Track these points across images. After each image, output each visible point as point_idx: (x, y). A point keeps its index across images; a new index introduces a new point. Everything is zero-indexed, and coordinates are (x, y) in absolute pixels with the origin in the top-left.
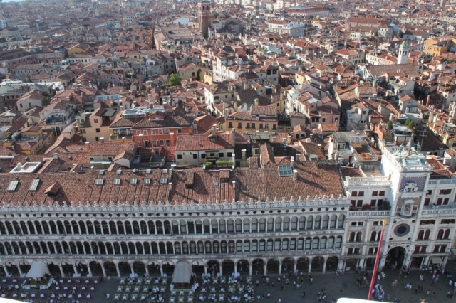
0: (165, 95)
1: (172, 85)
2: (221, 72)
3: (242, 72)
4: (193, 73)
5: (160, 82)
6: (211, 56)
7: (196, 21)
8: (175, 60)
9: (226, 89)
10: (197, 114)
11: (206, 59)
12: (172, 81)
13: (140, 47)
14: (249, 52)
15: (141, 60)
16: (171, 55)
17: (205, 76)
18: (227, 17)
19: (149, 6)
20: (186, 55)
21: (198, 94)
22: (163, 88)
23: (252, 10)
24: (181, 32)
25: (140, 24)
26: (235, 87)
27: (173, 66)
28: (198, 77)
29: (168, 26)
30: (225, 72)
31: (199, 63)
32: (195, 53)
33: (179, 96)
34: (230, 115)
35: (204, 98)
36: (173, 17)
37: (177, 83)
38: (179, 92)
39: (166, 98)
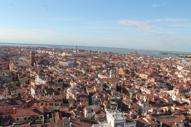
0: (12, 90)
1: (16, 86)
3: (48, 81)
4: (26, 81)
5: (10, 85)
6: (34, 74)
7: (29, 59)
8: (18, 75)
9: (41, 88)
10: (27, 99)
11: (32, 75)
12: (16, 84)
13: (2, 69)
14: (51, 73)
15: (2, 75)
16: (17, 73)
17: (31, 82)
18: (42, 58)
19: (8, 52)
20: (23, 73)
21: (28, 90)
22: (12, 87)
23: (53, 56)
24: (22, 63)
25: (3, 59)
26: (44, 87)
27: (17, 78)
28: (28, 83)
29: (16, 60)
30: (40, 81)
31: (29, 77)
32: (27, 72)
33: (19, 91)
34: (42, 100)
35: (30, 92)
36: (19, 57)
37: (18, 85)
38: (19, 89)
39: (12, 92)
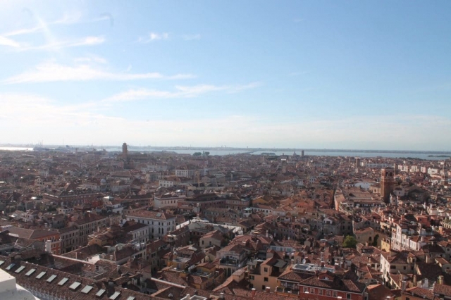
0: (338, 255)
1: (347, 247)
2: (400, 240)
3: (425, 244)
4: (370, 238)
5: (335, 242)
6: (390, 222)
7: (378, 186)
8: (353, 222)
9: (405, 259)
10: (370, 282)
11: (385, 225)
12: (347, 243)
13: (320, 205)
14: (433, 223)
15: (319, 218)
16: (349, 217)
17: (382, 242)
18: (411, 184)
19: (333, 168)
20: (364, 219)
21: (373, 260)
22: (337, 249)
23: (439, 179)
24: (361, 195)
25: (322, 184)
26: (415, 259)
27: (350, 228)
28: (375, 242)
29: (349, 188)
30: (405, 240)
31: (377, 228)
32: (374, 218)
33: (352, 259)
34: (407, 289)
35: (379, 266)
36: (355, 180)
37: (352, 245)
38: (353, 255)
39: (338, 260)
